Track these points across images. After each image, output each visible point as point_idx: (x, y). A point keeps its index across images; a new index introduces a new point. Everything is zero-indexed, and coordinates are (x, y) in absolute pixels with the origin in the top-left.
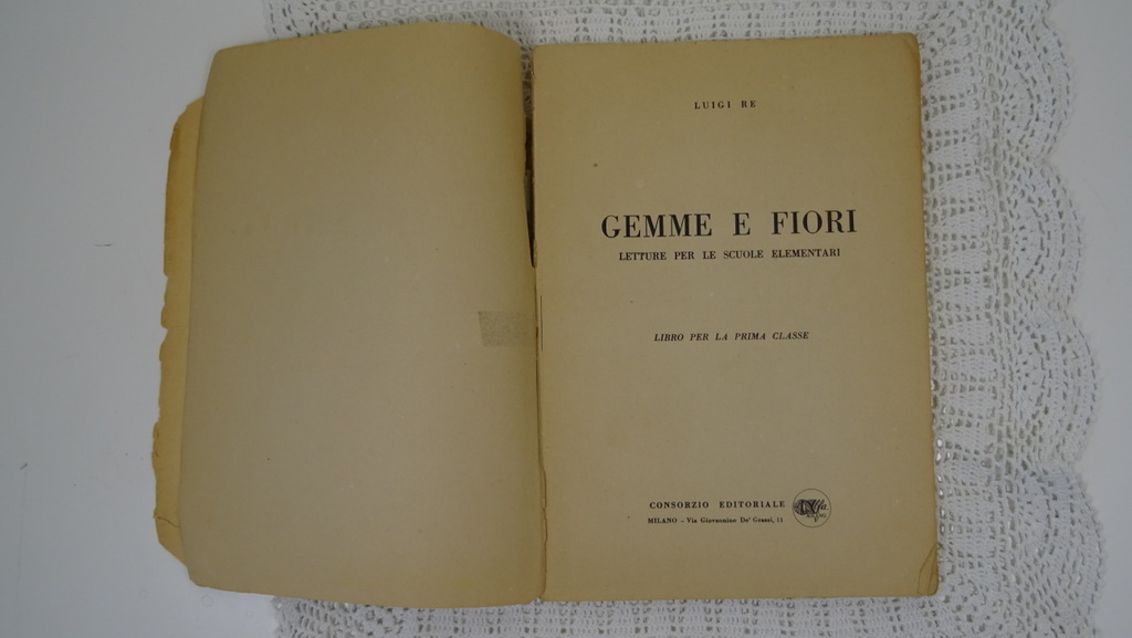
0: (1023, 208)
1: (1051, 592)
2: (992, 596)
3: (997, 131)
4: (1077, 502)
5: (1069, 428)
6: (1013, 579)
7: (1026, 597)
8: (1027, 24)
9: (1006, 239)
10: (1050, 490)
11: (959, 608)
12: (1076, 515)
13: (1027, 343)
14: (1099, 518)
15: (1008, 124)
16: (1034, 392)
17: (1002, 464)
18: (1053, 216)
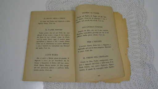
0: (142, 30)
1: (151, 81)
2: (143, 81)
3: (138, 21)
4: (153, 68)
5: (151, 58)
6: (146, 79)
7: (148, 82)
8: (141, 8)
9: (141, 34)
10: (149, 66)
11: (139, 83)
12: (153, 70)
13: (144, 47)
14: (157, 70)
15: (140, 20)
16: (146, 53)
17: (142, 63)
18: (146, 31)
